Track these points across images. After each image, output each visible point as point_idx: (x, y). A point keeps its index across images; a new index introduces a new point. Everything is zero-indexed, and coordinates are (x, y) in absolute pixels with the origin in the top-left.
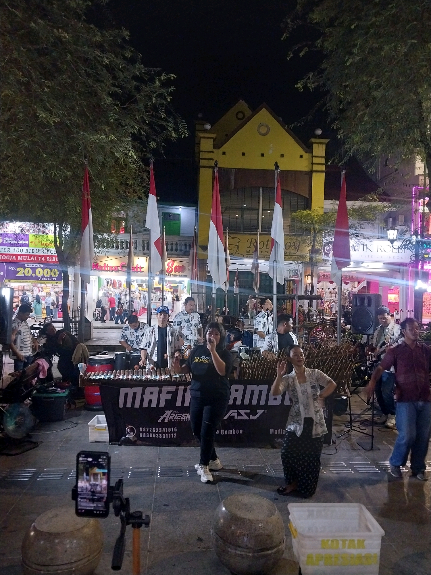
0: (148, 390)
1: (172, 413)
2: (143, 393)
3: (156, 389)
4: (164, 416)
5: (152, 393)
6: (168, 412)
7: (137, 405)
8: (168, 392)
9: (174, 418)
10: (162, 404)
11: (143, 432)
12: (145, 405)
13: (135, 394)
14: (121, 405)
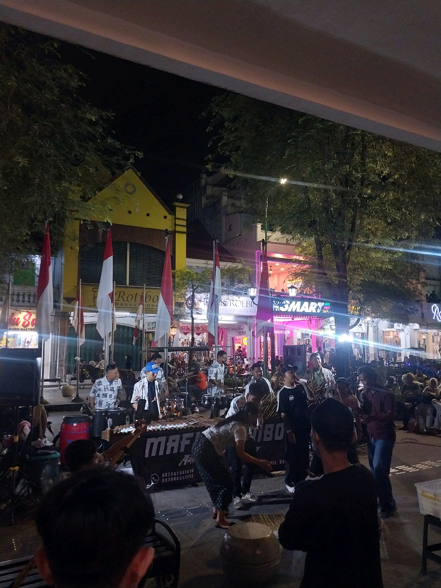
0: (171, 438)
1: (190, 457)
2: (167, 441)
3: (178, 437)
4: (183, 460)
5: (174, 441)
6: (187, 456)
7: (161, 453)
8: (187, 439)
9: (191, 461)
10: (182, 450)
11: (165, 478)
12: (168, 452)
13: (160, 443)
14: (147, 456)
